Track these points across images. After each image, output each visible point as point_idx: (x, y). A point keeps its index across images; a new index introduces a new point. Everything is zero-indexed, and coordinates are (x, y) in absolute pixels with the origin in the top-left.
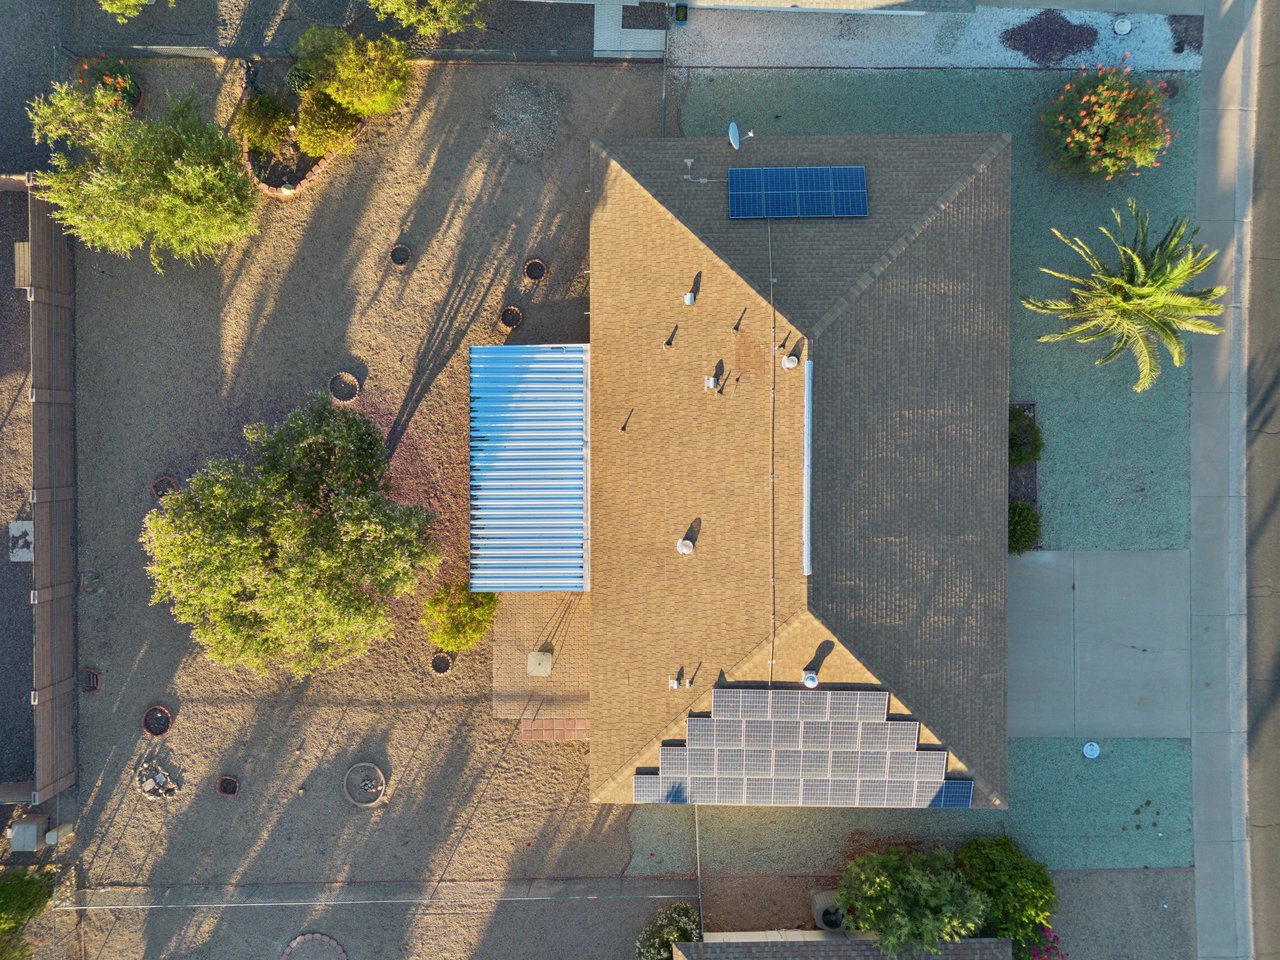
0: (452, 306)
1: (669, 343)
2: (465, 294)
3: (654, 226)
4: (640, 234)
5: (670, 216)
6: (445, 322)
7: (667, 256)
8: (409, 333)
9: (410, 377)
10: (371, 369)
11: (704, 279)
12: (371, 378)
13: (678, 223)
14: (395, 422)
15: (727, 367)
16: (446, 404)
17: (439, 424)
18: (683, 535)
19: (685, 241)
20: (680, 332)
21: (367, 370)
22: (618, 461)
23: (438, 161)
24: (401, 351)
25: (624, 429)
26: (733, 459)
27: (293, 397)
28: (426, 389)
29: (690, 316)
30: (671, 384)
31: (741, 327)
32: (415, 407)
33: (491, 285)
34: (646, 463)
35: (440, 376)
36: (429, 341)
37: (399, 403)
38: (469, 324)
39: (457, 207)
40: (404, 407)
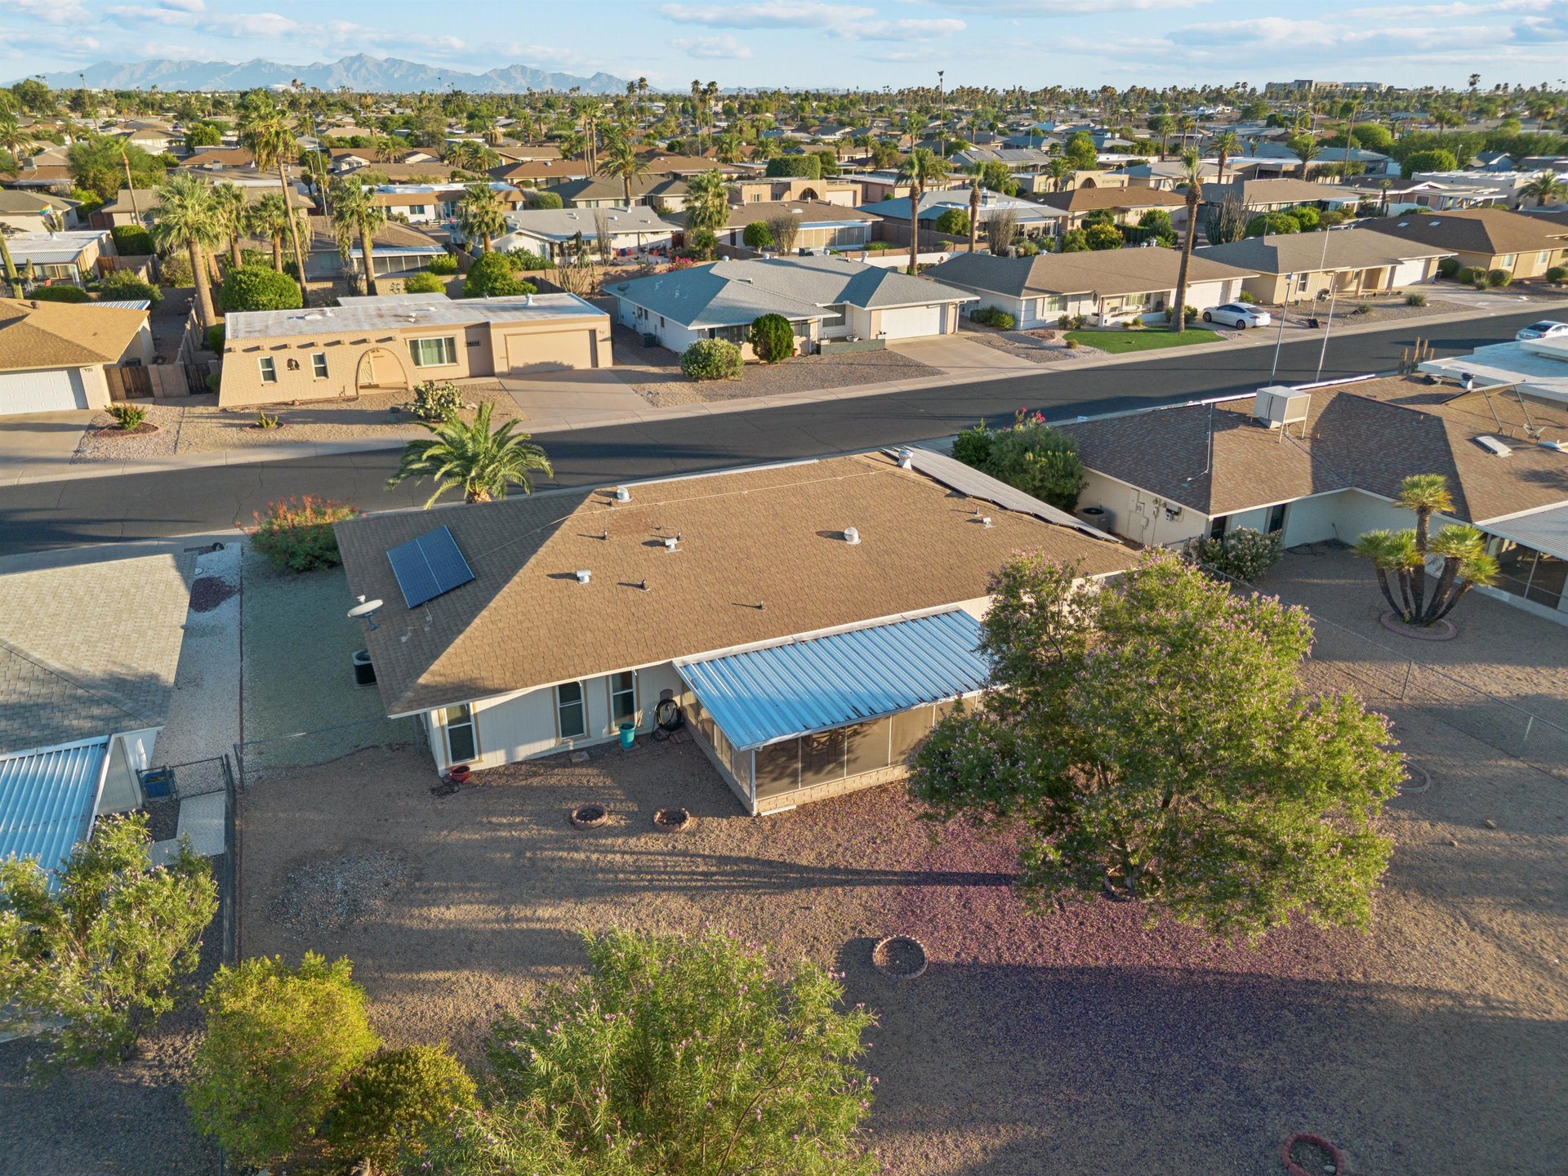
0: (686, 881)
1: (642, 586)
2: (660, 873)
3: (501, 625)
4: (515, 637)
5: (484, 613)
6: (716, 881)
7: (537, 607)
8: (758, 912)
9: (826, 891)
10: (846, 939)
11: (556, 571)
12: (861, 932)
13: (492, 604)
14: (907, 885)
15: (648, 538)
16: (839, 845)
17: (875, 843)
18: (841, 542)
19: (513, 594)
20: (624, 580)
21: (851, 941)
22: (799, 605)
23: (435, 968)
24: (793, 912)
25: (760, 607)
26: (742, 519)
27: (968, 1022)
28: (834, 870)
29: (603, 576)
30: (688, 578)
31: (600, 535)
32: (869, 872)
33: (632, 853)
34: (787, 582)
35: (804, 863)
36: (757, 888)
37: (874, 889)
38: (704, 857)
39: (518, 920)
40: (878, 883)
